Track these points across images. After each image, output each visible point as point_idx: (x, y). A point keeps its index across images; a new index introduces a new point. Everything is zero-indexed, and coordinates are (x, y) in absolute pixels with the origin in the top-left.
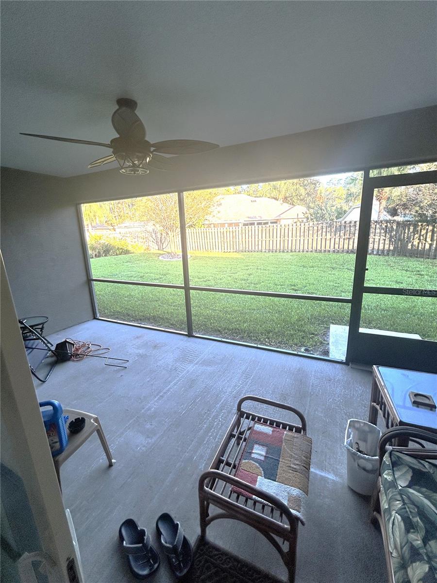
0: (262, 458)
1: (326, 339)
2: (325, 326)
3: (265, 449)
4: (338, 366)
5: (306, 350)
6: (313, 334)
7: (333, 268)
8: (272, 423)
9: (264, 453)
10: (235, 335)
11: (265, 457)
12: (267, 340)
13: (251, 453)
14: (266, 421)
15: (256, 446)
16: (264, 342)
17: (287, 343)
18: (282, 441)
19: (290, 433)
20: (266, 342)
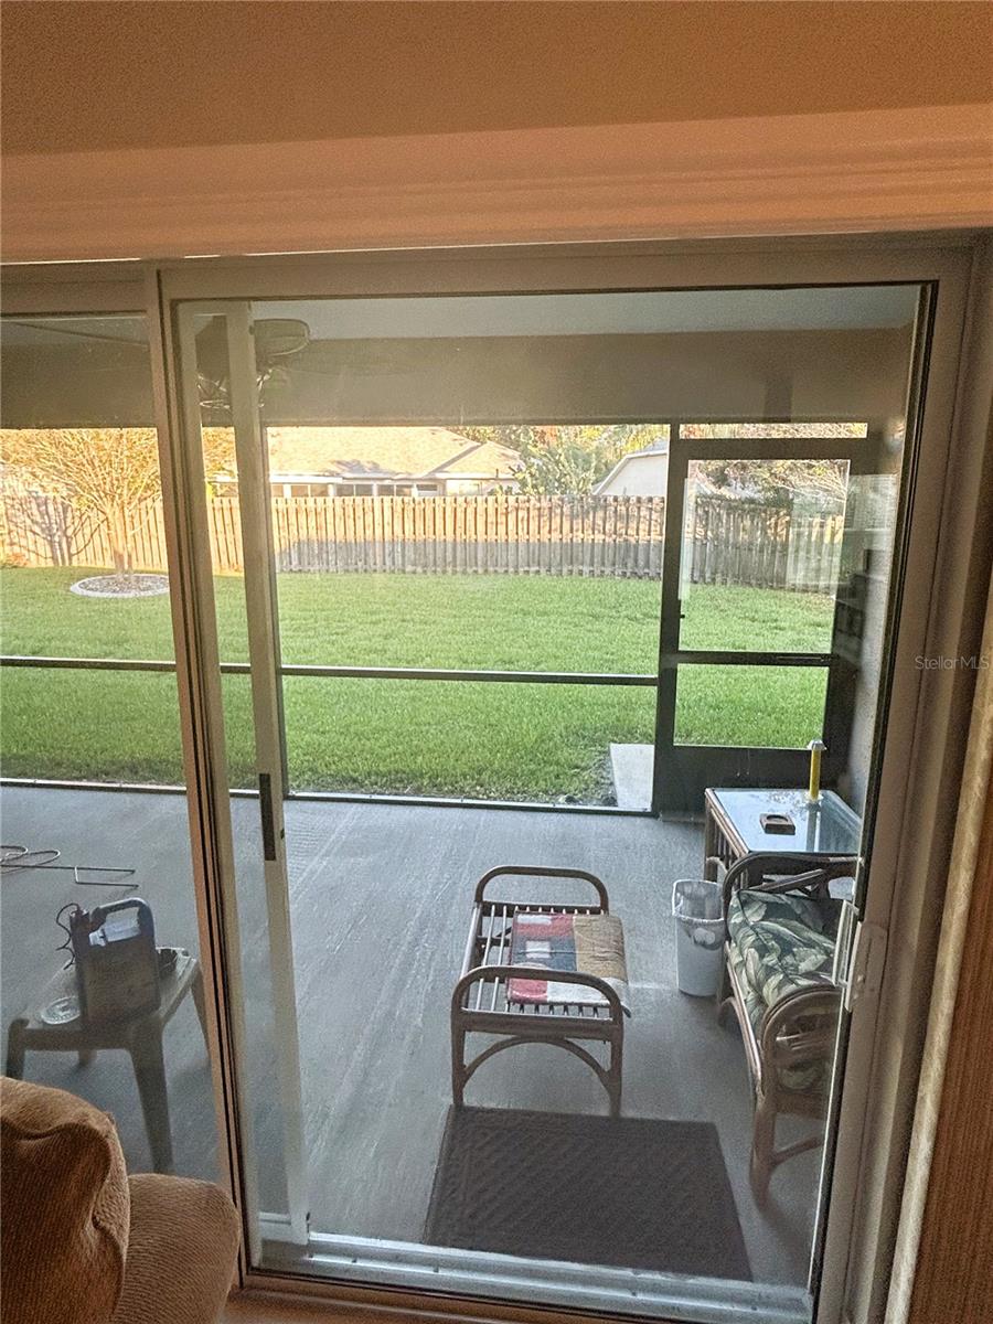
0: (547, 956)
1: (604, 774)
2: (599, 748)
3: (547, 943)
4: (638, 821)
5: (570, 800)
6: (577, 767)
7: (596, 617)
8: (546, 910)
9: (547, 949)
10: (398, 785)
11: (551, 953)
12: (478, 788)
13: (524, 954)
14: (534, 909)
15: (529, 944)
16: (473, 794)
17: (524, 792)
18: (572, 930)
19: (583, 917)
20: (478, 793)
